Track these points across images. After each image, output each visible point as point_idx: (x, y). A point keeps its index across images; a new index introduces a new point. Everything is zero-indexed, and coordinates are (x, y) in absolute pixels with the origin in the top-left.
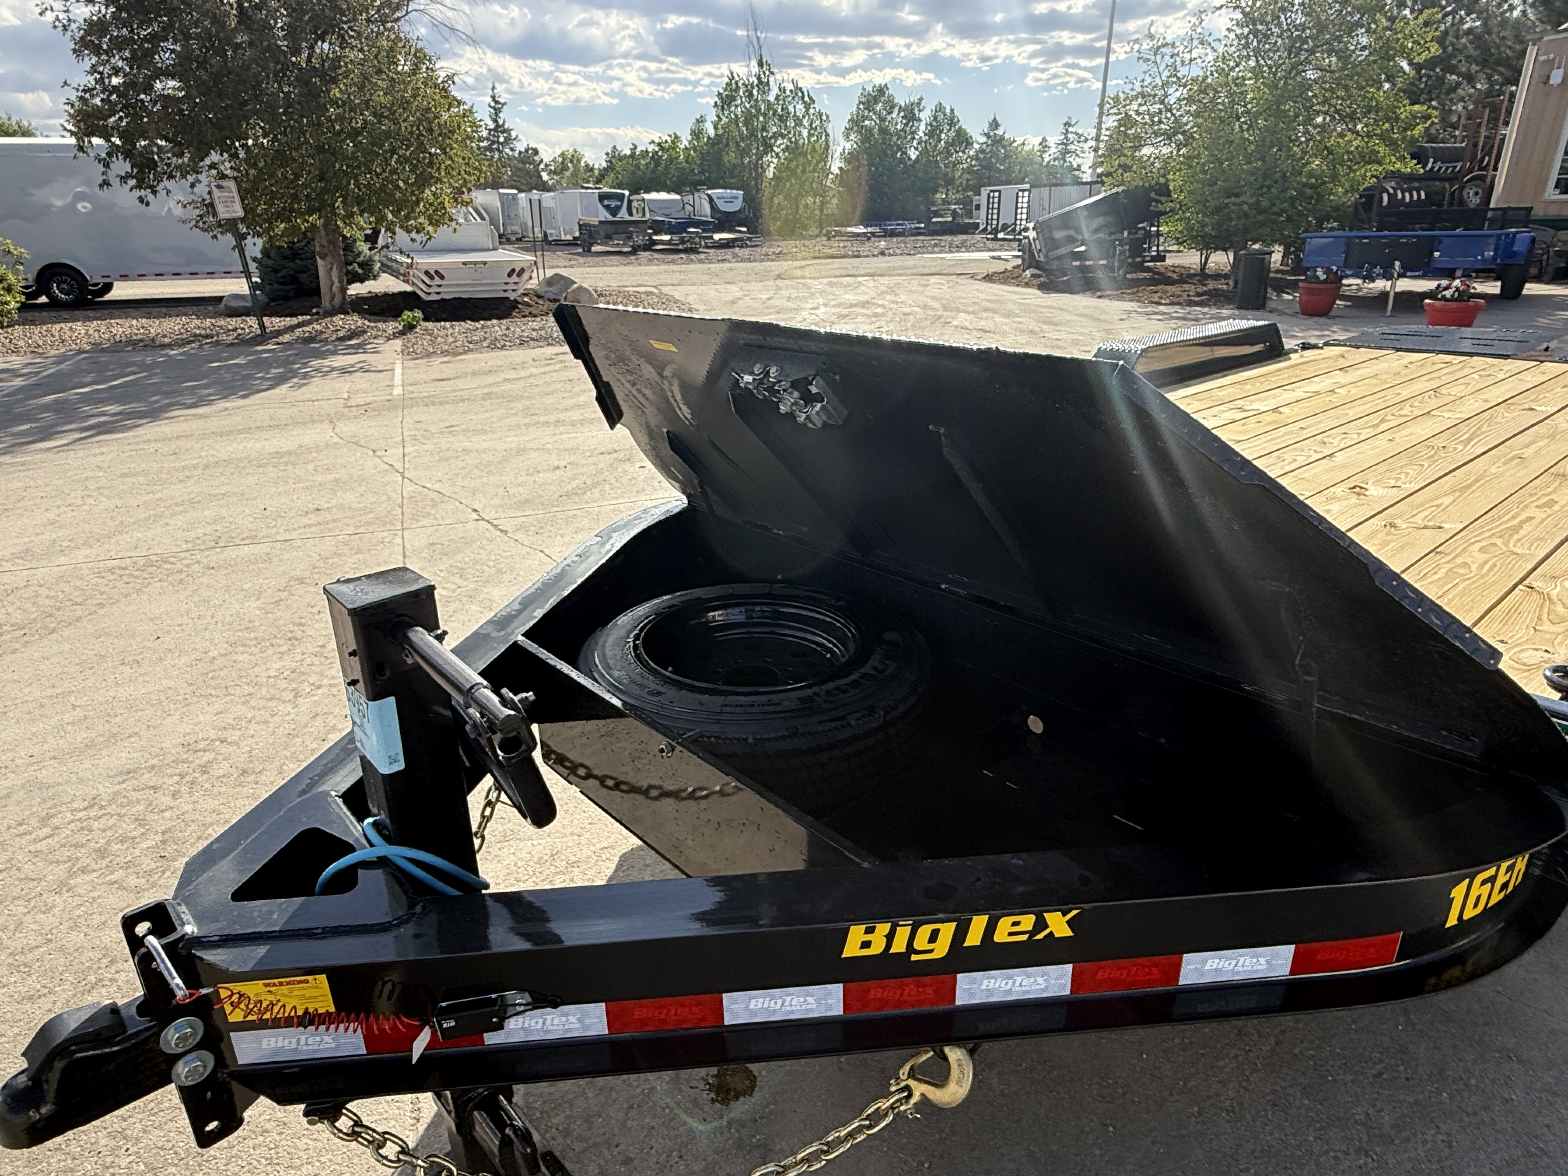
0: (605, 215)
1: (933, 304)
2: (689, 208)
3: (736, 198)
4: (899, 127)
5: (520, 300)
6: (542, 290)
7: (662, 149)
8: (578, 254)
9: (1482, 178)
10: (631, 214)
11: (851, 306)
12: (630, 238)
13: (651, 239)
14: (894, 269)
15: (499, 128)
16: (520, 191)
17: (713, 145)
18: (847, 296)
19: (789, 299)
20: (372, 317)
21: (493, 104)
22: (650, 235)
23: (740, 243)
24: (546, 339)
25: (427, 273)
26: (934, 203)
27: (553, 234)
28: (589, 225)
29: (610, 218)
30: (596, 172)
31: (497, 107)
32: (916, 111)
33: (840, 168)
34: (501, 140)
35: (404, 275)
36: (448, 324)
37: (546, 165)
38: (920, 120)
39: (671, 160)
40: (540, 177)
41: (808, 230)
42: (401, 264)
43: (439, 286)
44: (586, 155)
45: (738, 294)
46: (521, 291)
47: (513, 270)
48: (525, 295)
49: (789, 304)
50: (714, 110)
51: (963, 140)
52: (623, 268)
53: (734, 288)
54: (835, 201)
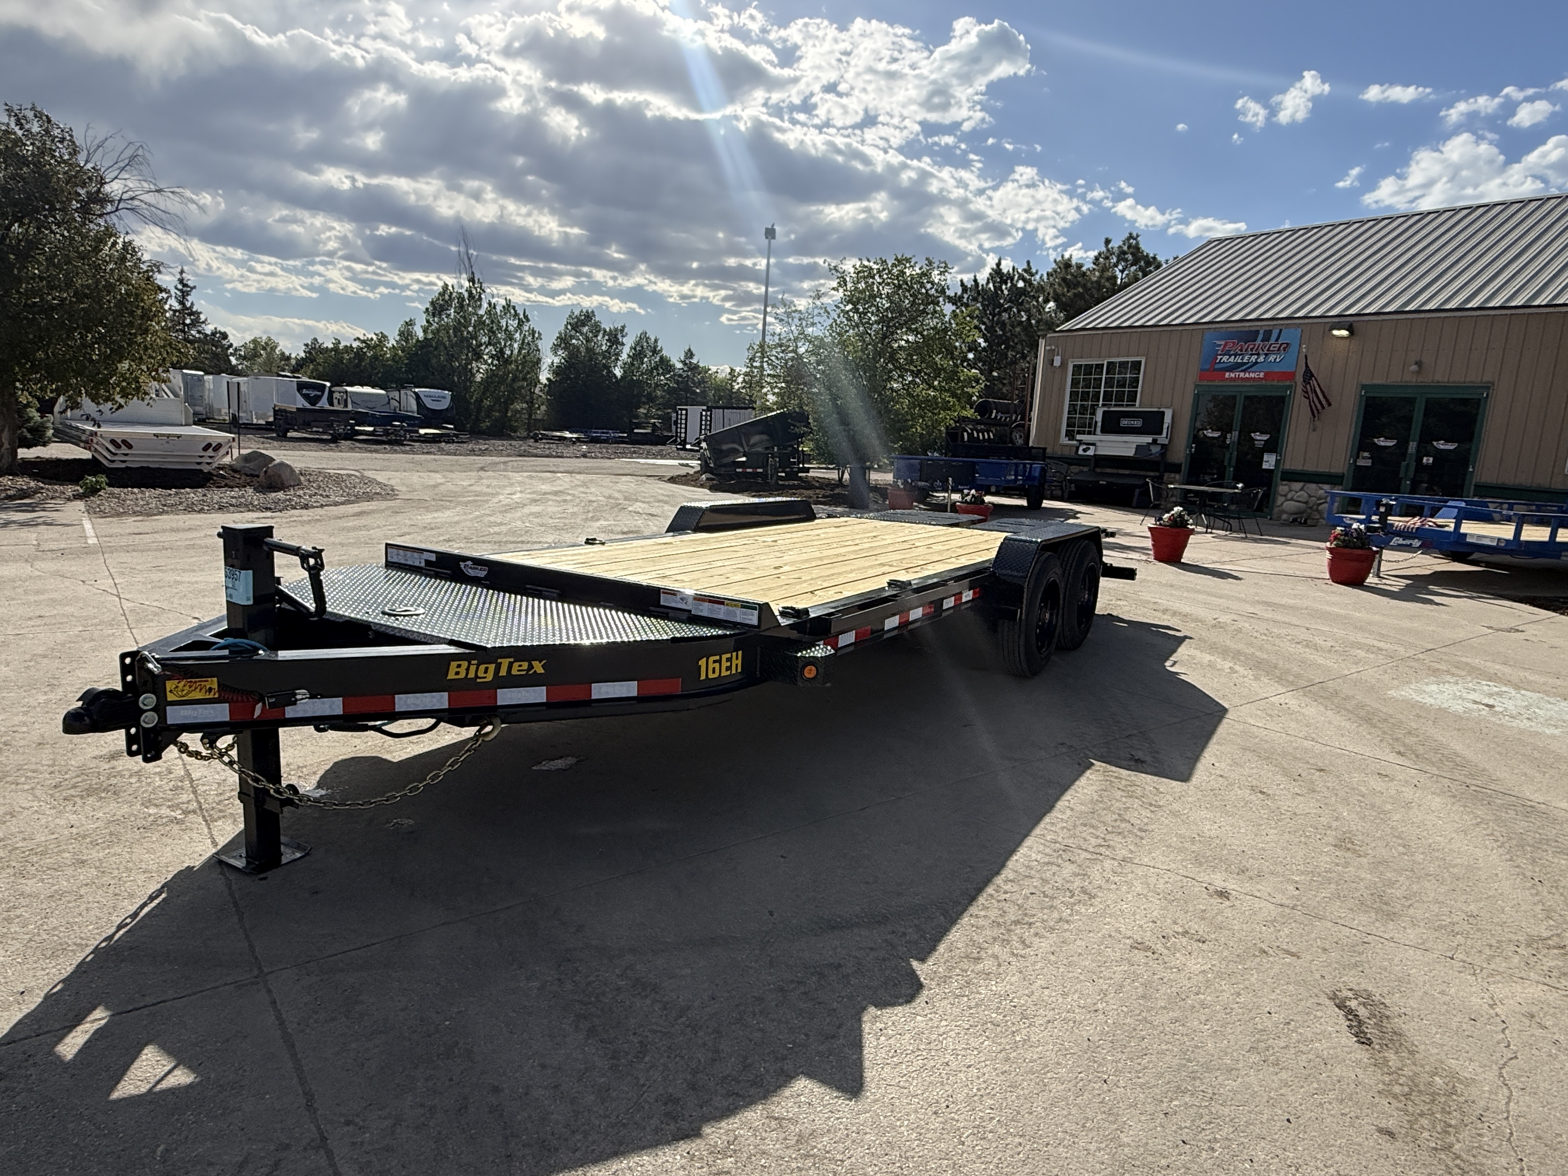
0: (302, 403)
1: (617, 495)
2: (394, 403)
3: (444, 397)
4: (604, 348)
5: (214, 473)
6: (238, 466)
7: (368, 346)
8: (272, 438)
9: (1023, 426)
10: (331, 404)
11: (545, 494)
12: (331, 426)
13: (353, 429)
14: (592, 468)
15: (186, 310)
16: (207, 373)
17: (422, 347)
18: (543, 487)
19: (488, 486)
20: (47, 481)
21: (180, 287)
22: (352, 426)
23: (446, 439)
24: (246, 506)
25: (113, 442)
26: (637, 417)
27: (244, 418)
28: (285, 411)
29: (308, 406)
30: (293, 362)
31: (185, 289)
32: (619, 336)
33: (548, 379)
34: (188, 321)
35: (86, 442)
36: (136, 490)
37: (236, 350)
38: (623, 344)
39: (375, 357)
40: (230, 361)
41: (515, 432)
42: (84, 431)
43: (126, 455)
44: (281, 343)
45: (440, 481)
46: (215, 465)
47: (209, 445)
48: (222, 469)
49: (489, 490)
50: (425, 316)
51: (665, 364)
52: (323, 454)
53: (437, 476)
54: (543, 408)
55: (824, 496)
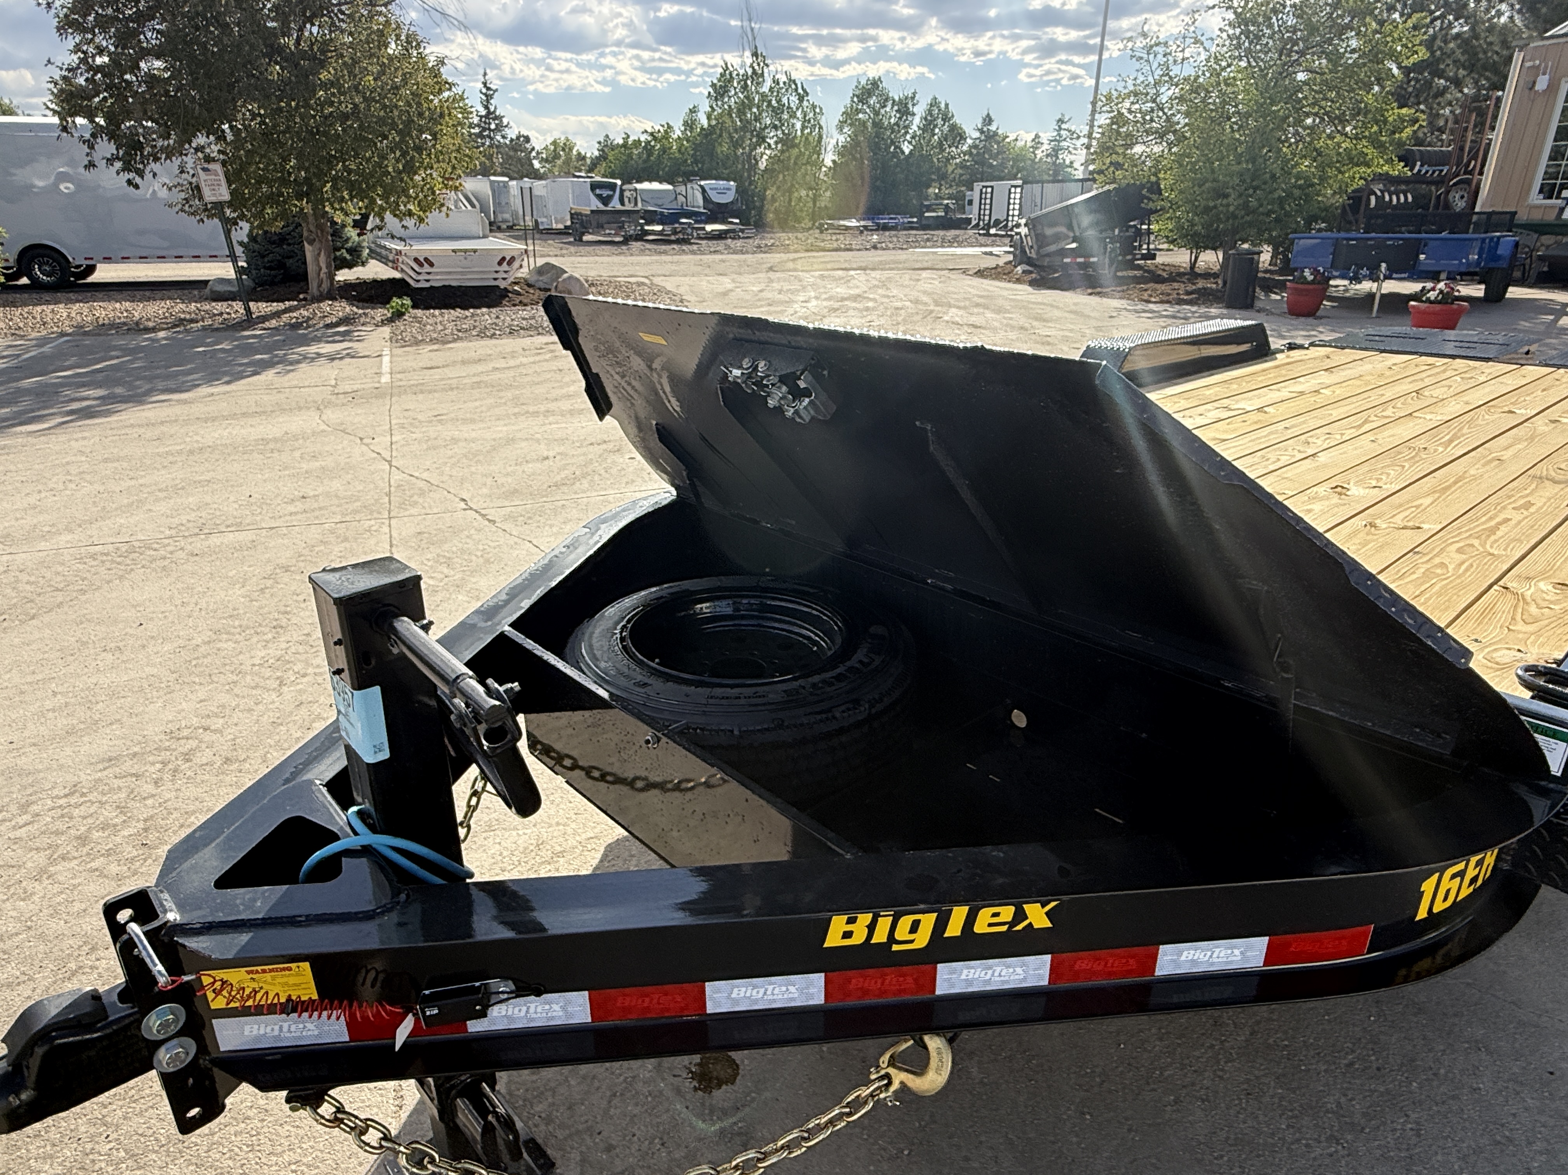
0: (596, 205)
1: (925, 299)
2: (681, 199)
3: (729, 189)
4: (892, 121)
5: (510, 288)
6: (532, 280)
7: (655, 139)
8: (569, 243)
9: (1468, 182)
10: (623, 204)
11: (843, 299)
12: (622, 228)
13: (642, 230)
14: (887, 263)
15: (490, 115)
16: (512, 179)
17: (706, 136)
18: (839, 290)
19: (780, 291)
20: (360, 304)
21: (484, 91)
22: (642, 225)
23: (732, 235)
24: (536, 328)
25: (416, 260)
26: (926, 198)
27: (544, 223)
28: (580, 214)
29: (602, 207)
30: (588, 161)
31: (488, 95)
32: (910, 106)
33: (834, 162)
34: (493, 126)
35: (393, 262)
36: (437, 312)
37: (538, 153)
38: (914, 114)
39: (664, 150)
40: (532, 165)
41: (800, 222)
42: (390, 250)
43: (429, 273)
44: (578, 143)
45: (730, 286)
46: (512, 280)
47: (503, 259)
48: (516, 283)
49: (781, 297)
50: (707, 101)
51: (956, 135)
52: (616, 259)
53: (726, 280)
54: (828, 194)
55: (1188, 293)
